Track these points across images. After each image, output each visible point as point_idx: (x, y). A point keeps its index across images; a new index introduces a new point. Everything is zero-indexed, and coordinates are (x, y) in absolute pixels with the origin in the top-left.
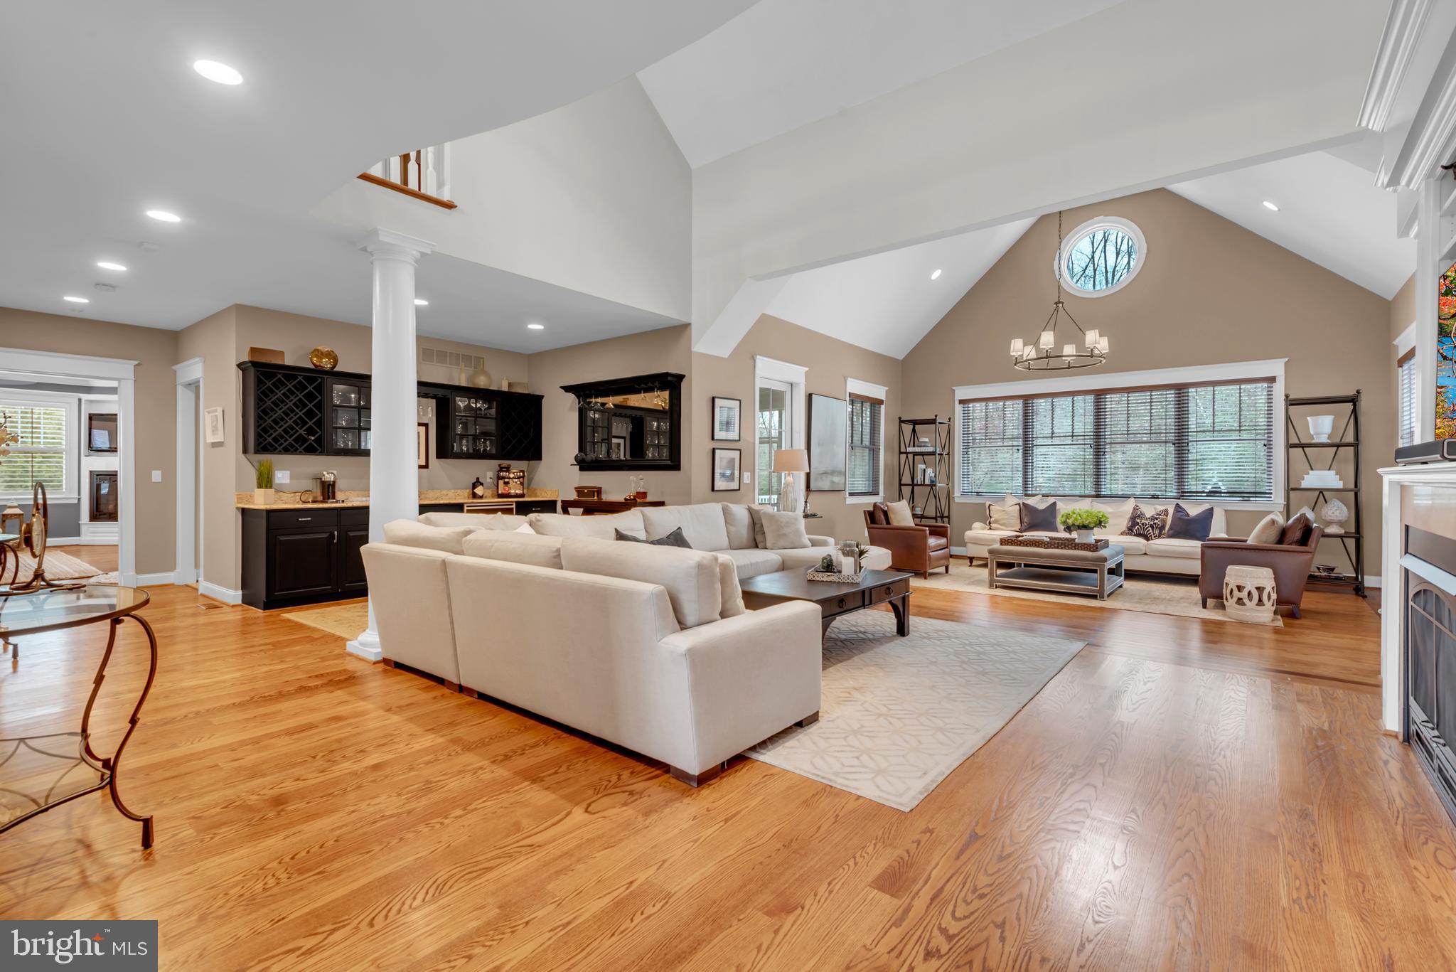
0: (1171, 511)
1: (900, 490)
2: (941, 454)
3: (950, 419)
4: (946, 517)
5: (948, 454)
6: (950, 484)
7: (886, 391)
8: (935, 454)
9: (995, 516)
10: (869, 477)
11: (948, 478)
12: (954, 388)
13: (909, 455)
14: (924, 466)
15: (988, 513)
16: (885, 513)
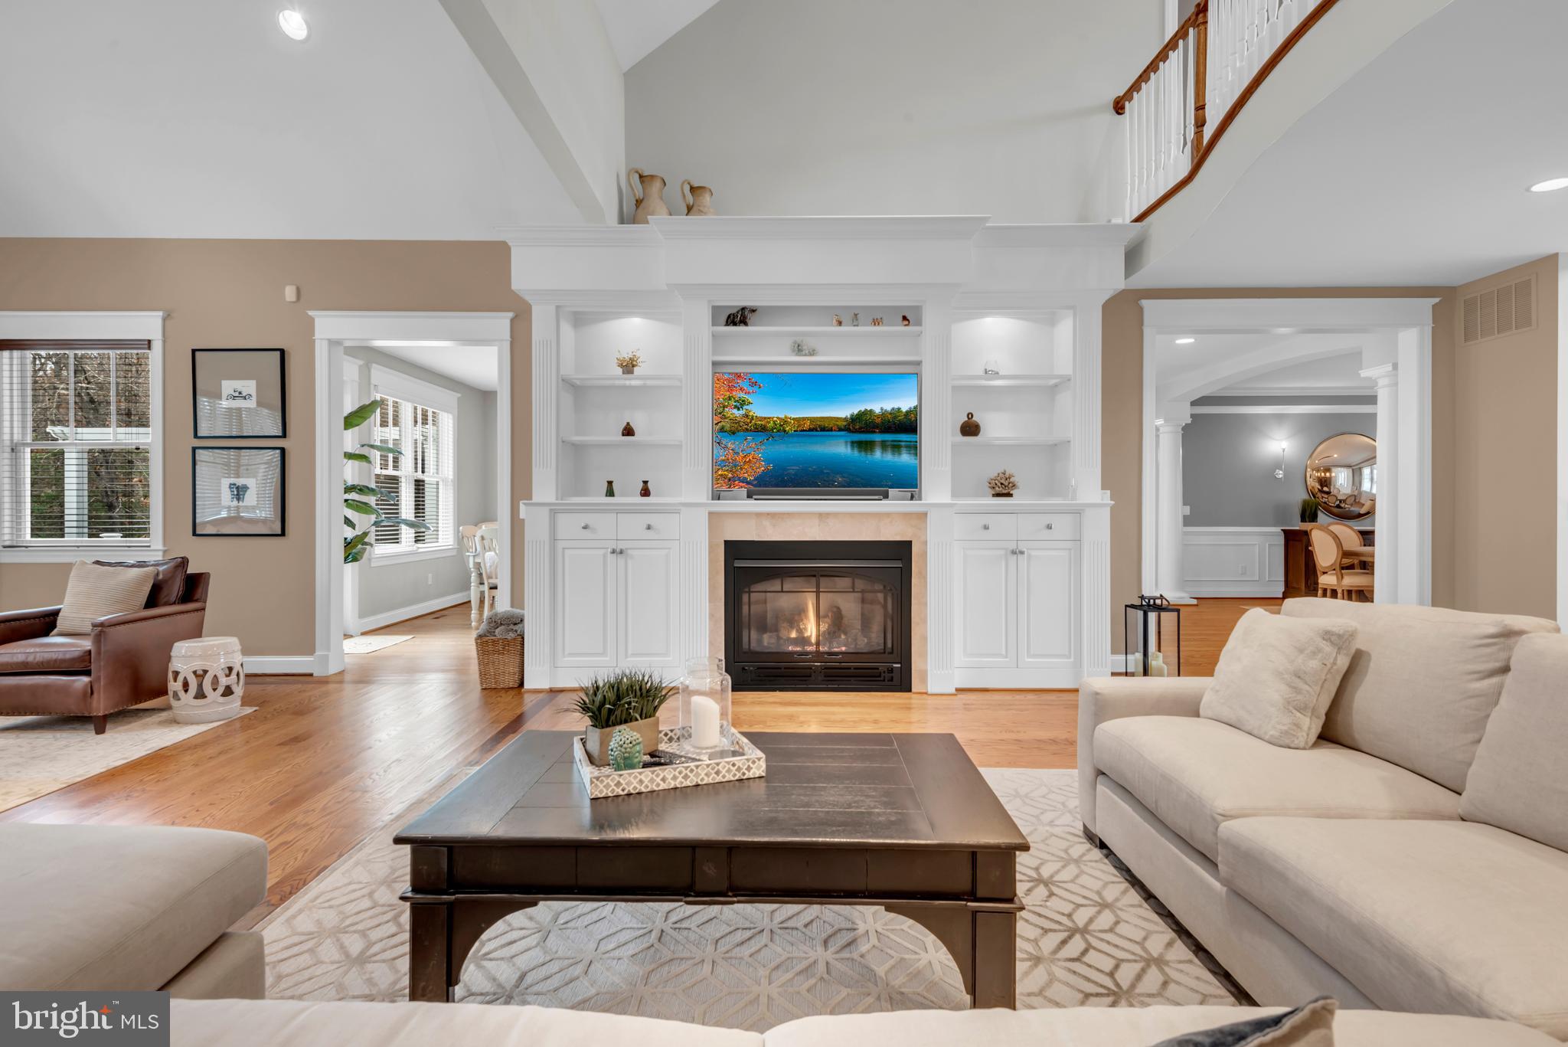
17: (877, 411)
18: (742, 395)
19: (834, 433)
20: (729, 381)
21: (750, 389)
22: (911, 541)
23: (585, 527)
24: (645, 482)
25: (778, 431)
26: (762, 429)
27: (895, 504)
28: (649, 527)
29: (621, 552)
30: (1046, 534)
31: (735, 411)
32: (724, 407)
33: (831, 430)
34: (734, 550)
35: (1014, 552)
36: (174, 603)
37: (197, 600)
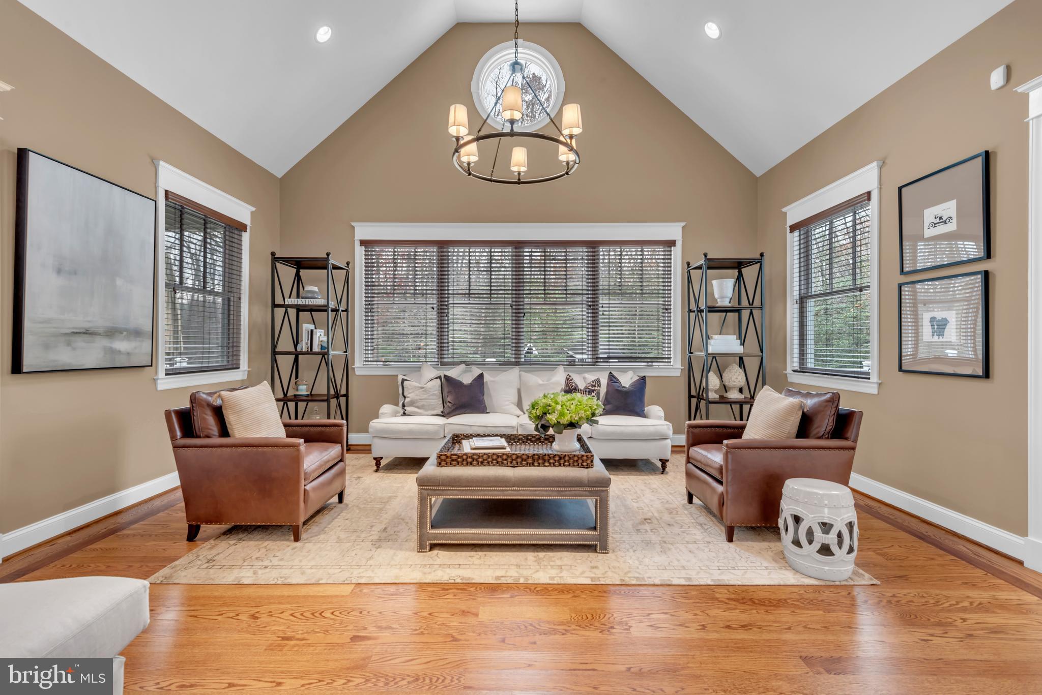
0: (604, 382)
1: (274, 361)
2: (335, 310)
3: (348, 264)
4: (343, 396)
5: (346, 310)
6: (349, 351)
7: (252, 213)
8: (325, 311)
9: (411, 396)
10: (222, 342)
11: (346, 343)
12: (353, 224)
13: (289, 310)
14: (312, 327)
15: (401, 392)
16: (218, 412)
36: (821, 437)
37: (846, 439)
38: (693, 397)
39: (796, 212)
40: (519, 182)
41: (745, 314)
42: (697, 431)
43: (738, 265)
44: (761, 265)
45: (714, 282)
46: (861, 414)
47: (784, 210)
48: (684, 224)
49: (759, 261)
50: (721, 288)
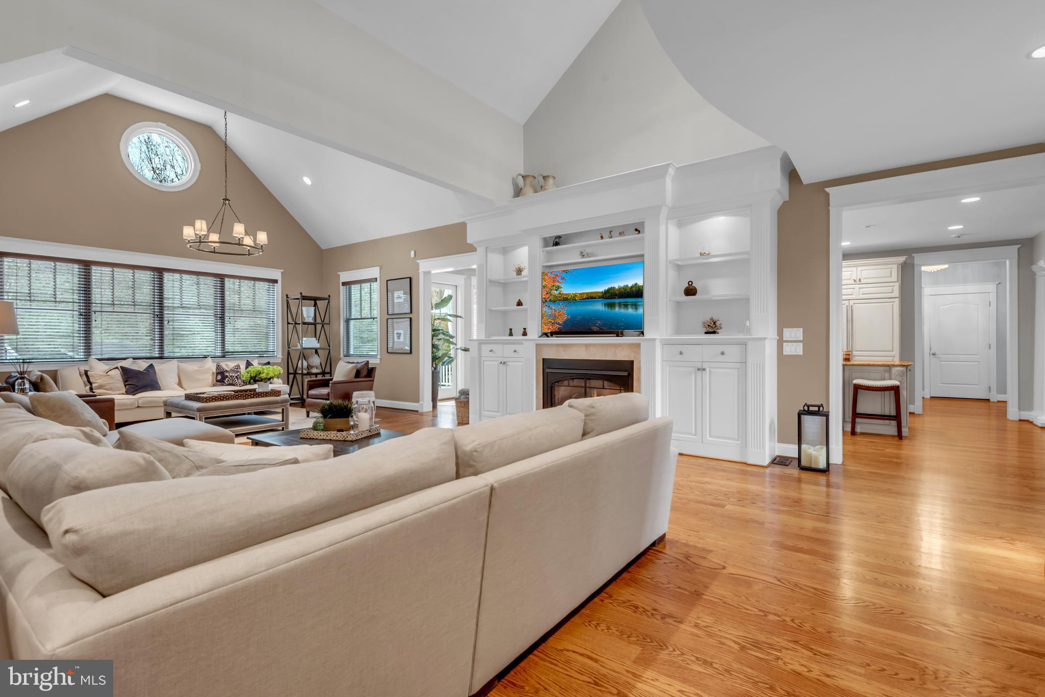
9: (98, 382)
15: (85, 380)
17: (617, 287)
18: (558, 284)
19: (597, 299)
20: (553, 278)
21: (561, 281)
22: (633, 361)
23: (491, 351)
24: (525, 329)
25: (573, 300)
26: (566, 299)
27: (629, 339)
28: (515, 351)
29: (504, 363)
30: (721, 358)
31: (555, 292)
32: (551, 290)
33: (595, 298)
34: (547, 364)
35: (699, 369)
36: (363, 378)
37: (371, 377)
38: (291, 374)
39: (345, 276)
40: (214, 252)
41: (319, 327)
42: (311, 383)
43: (315, 299)
44: (329, 301)
45: (304, 308)
46: (376, 367)
47: (339, 273)
48: (282, 271)
49: (328, 299)
50: (308, 312)
